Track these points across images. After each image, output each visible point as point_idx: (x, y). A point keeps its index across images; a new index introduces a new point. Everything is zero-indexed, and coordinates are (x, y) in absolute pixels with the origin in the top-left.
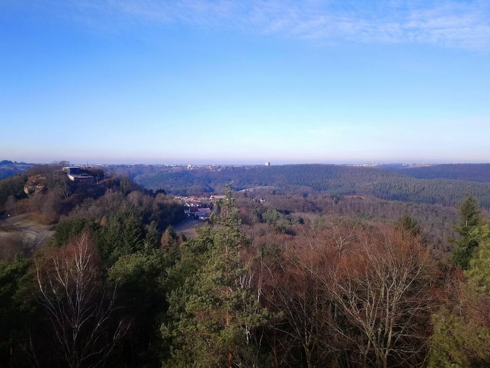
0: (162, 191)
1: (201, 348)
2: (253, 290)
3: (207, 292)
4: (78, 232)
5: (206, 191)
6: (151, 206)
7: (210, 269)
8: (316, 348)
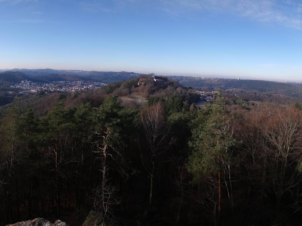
0: (191, 88)
1: (206, 153)
2: (230, 131)
3: (209, 131)
4: (157, 102)
5: (210, 89)
6: (186, 94)
7: (210, 122)
8: (257, 155)
